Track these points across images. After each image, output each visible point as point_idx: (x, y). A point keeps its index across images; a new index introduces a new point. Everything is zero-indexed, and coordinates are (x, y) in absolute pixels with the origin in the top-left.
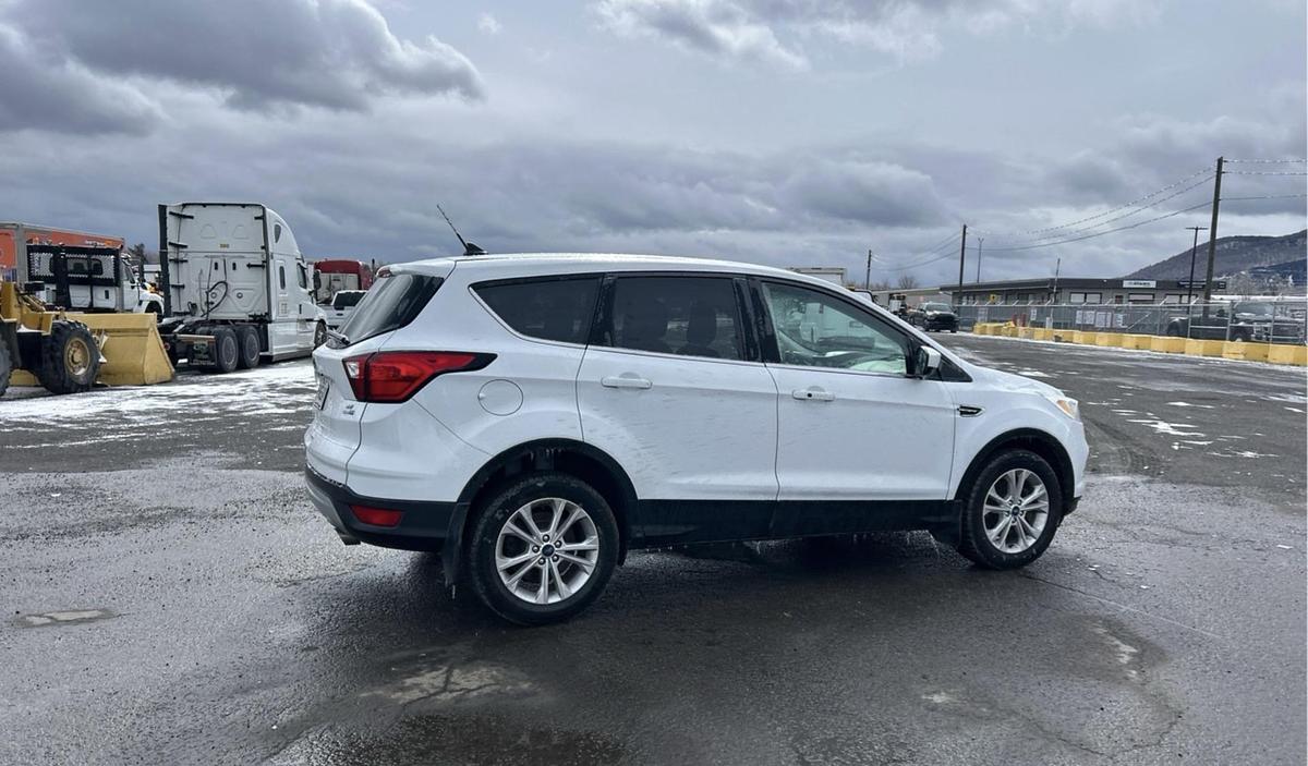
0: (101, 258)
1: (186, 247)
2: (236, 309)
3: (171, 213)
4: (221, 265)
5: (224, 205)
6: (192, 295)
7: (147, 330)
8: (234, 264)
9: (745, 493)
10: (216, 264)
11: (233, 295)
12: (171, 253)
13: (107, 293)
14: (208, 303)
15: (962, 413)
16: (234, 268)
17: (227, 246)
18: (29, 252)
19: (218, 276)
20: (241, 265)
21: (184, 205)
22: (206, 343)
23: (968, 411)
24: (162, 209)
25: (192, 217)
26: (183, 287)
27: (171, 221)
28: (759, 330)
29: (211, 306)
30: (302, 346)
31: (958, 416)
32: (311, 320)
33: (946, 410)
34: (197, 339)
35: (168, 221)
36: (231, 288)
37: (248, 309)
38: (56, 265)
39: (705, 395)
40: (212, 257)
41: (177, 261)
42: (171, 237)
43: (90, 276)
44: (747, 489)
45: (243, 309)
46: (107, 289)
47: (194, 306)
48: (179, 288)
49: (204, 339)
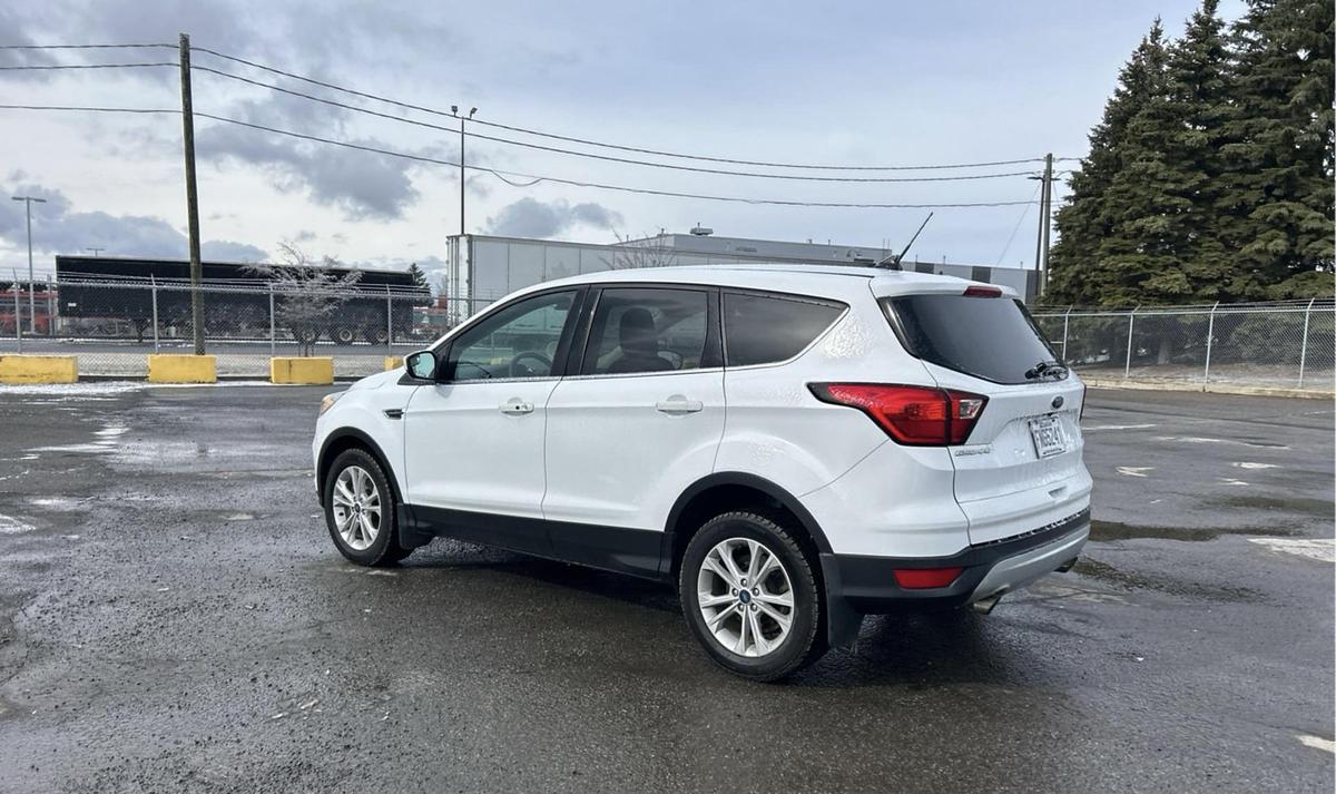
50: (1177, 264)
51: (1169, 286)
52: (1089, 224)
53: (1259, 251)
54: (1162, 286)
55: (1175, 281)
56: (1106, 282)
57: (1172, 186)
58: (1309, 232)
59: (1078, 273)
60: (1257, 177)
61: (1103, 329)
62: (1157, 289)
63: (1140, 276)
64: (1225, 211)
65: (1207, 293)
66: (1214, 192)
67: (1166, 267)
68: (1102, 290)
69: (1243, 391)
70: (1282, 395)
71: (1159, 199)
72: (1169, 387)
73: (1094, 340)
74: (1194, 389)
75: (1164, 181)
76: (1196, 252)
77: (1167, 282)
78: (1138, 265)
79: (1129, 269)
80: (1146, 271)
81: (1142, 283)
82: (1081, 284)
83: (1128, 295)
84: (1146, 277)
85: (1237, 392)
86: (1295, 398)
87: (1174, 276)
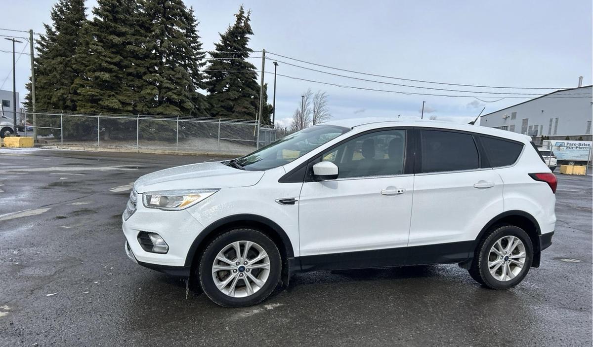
50: (113, 95)
51: (113, 105)
52: (65, 70)
53: (148, 94)
54: (110, 105)
55: (114, 103)
56: (79, 100)
57: (109, 60)
58: (165, 88)
59: (63, 94)
60: (143, 62)
61: (79, 122)
62: (108, 106)
63: (98, 99)
64: (130, 74)
65: (129, 109)
66: (125, 65)
67: (109, 96)
68: (77, 104)
69: (156, 152)
70: (172, 154)
71: (105, 65)
72: (123, 150)
73: (74, 127)
74: (134, 151)
75: (105, 56)
76: (120, 91)
77: (112, 103)
78: (97, 94)
79: (93, 95)
80: (101, 97)
81: (100, 102)
82: (64, 100)
83: (92, 107)
84: (100, 100)
85: (153, 153)
86: (177, 155)
87: (114, 101)
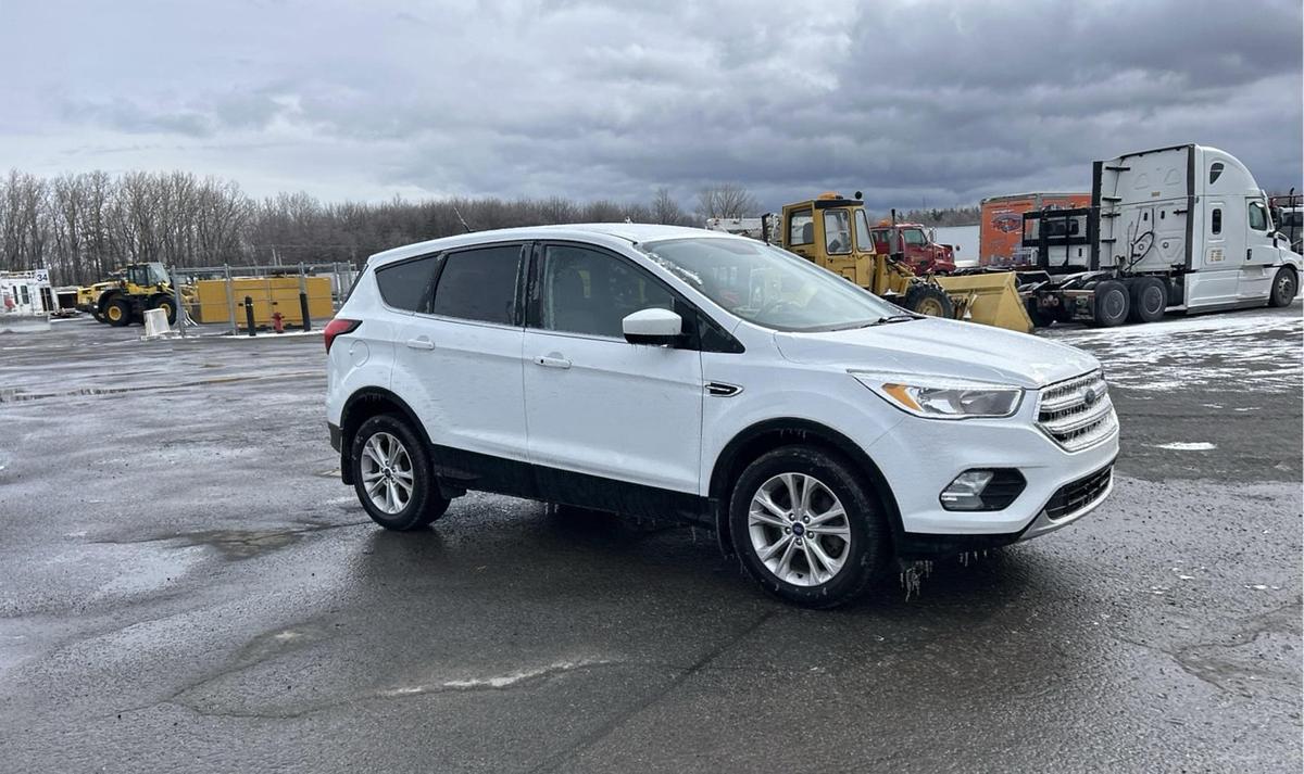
0: (1076, 218)
1: (1119, 200)
2: (1161, 260)
3: (1108, 168)
4: (1150, 216)
5: (1159, 151)
6: (1121, 249)
7: (1003, 288)
8: (1163, 213)
9: (504, 451)
10: (1146, 214)
11: (1159, 245)
12: (1104, 207)
13: (1080, 250)
14: (1134, 255)
15: (712, 391)
16: (1163, 217)
17: (1158, 194)
18: (1024, 219)
19: (1146, 226)
20: (1169, 212)
21: (1123, 158)
22: (1086, 297)
23: (721, 390)
24: (1098, 166)
25: (1128, 169)
26: (1114, 241)
27: (1106, 176)
28: (528, 295)
29: (1136, 259)
30: (1244, 296)
31: (707, 395)
32: (1271, 266)
33: (690, 386)
34: (1079, 294)
35: (1103, 176)
36: (1157, 238)
37: (1172, 259)
38: (1045, 228)
39: (469, 357)
40: (1141, 208)
41: (1111, 216)
42: (1105, 192)
43: (1067, 236)
44: (507, 449)
45: (1166, 259)
46: (1080, 247)
47: (1122, 259)
48: (1111, 242)
49: (1085, 294)
